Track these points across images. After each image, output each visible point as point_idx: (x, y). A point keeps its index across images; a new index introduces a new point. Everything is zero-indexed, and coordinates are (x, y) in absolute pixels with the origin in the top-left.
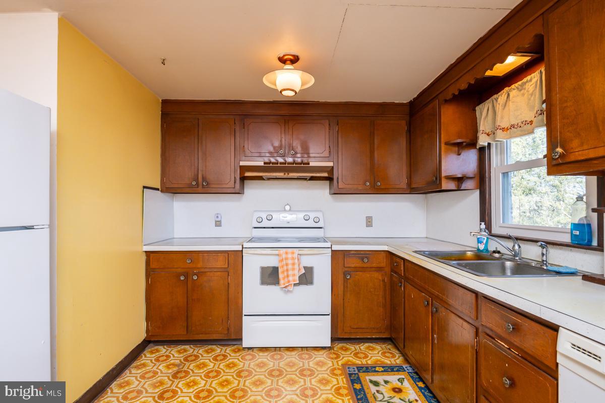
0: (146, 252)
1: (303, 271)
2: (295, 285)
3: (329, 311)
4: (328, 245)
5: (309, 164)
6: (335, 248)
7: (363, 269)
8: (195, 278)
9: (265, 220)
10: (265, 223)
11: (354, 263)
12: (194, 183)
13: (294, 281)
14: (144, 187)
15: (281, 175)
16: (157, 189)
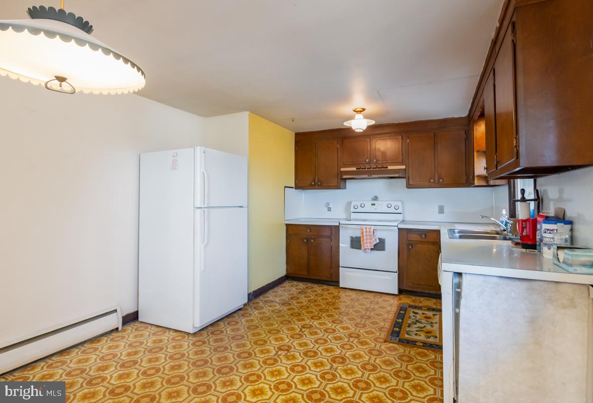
0: (286, 224)
1: (378, 241)
2: (371, 249)
3: (396, 269)
4: (396, 224)
5: (387, 168)
6: (401, 226)
7: (422, 242)
8: (312, 241)
9: (359, 207)
10: (360, 209)
11: (415, 237)
12: (313, 183)
13: (371, 246)
14: (285, 187)
15: (366, 176)
16: (293, 188)
